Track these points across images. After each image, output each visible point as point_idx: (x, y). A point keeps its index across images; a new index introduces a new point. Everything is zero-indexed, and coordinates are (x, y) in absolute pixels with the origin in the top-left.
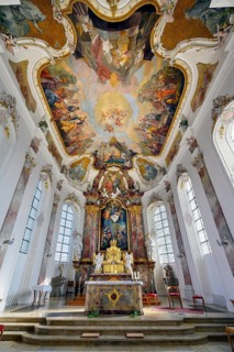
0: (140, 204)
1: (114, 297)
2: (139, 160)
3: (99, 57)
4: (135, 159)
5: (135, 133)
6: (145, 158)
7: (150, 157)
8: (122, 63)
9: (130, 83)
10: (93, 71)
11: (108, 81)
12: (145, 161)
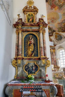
0: (55, 49)
1: (57, 75)
2: (56, 33)
3: (54, 2)
4: (54, 33)
5: (58, 25)
6: (58, 33)
7: (60, 33)
8: (61, 4)
9: (62, 10)
10: (50, 6)
11: (54, 9)
12: (58, 34)
